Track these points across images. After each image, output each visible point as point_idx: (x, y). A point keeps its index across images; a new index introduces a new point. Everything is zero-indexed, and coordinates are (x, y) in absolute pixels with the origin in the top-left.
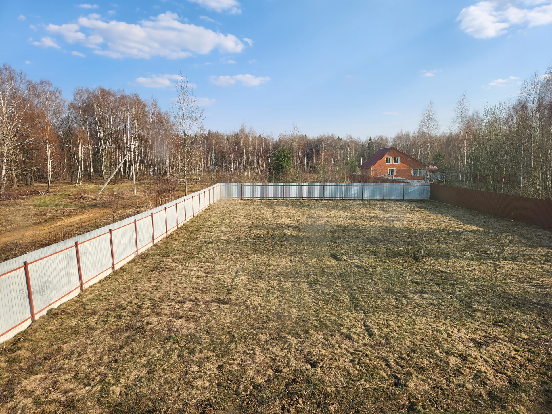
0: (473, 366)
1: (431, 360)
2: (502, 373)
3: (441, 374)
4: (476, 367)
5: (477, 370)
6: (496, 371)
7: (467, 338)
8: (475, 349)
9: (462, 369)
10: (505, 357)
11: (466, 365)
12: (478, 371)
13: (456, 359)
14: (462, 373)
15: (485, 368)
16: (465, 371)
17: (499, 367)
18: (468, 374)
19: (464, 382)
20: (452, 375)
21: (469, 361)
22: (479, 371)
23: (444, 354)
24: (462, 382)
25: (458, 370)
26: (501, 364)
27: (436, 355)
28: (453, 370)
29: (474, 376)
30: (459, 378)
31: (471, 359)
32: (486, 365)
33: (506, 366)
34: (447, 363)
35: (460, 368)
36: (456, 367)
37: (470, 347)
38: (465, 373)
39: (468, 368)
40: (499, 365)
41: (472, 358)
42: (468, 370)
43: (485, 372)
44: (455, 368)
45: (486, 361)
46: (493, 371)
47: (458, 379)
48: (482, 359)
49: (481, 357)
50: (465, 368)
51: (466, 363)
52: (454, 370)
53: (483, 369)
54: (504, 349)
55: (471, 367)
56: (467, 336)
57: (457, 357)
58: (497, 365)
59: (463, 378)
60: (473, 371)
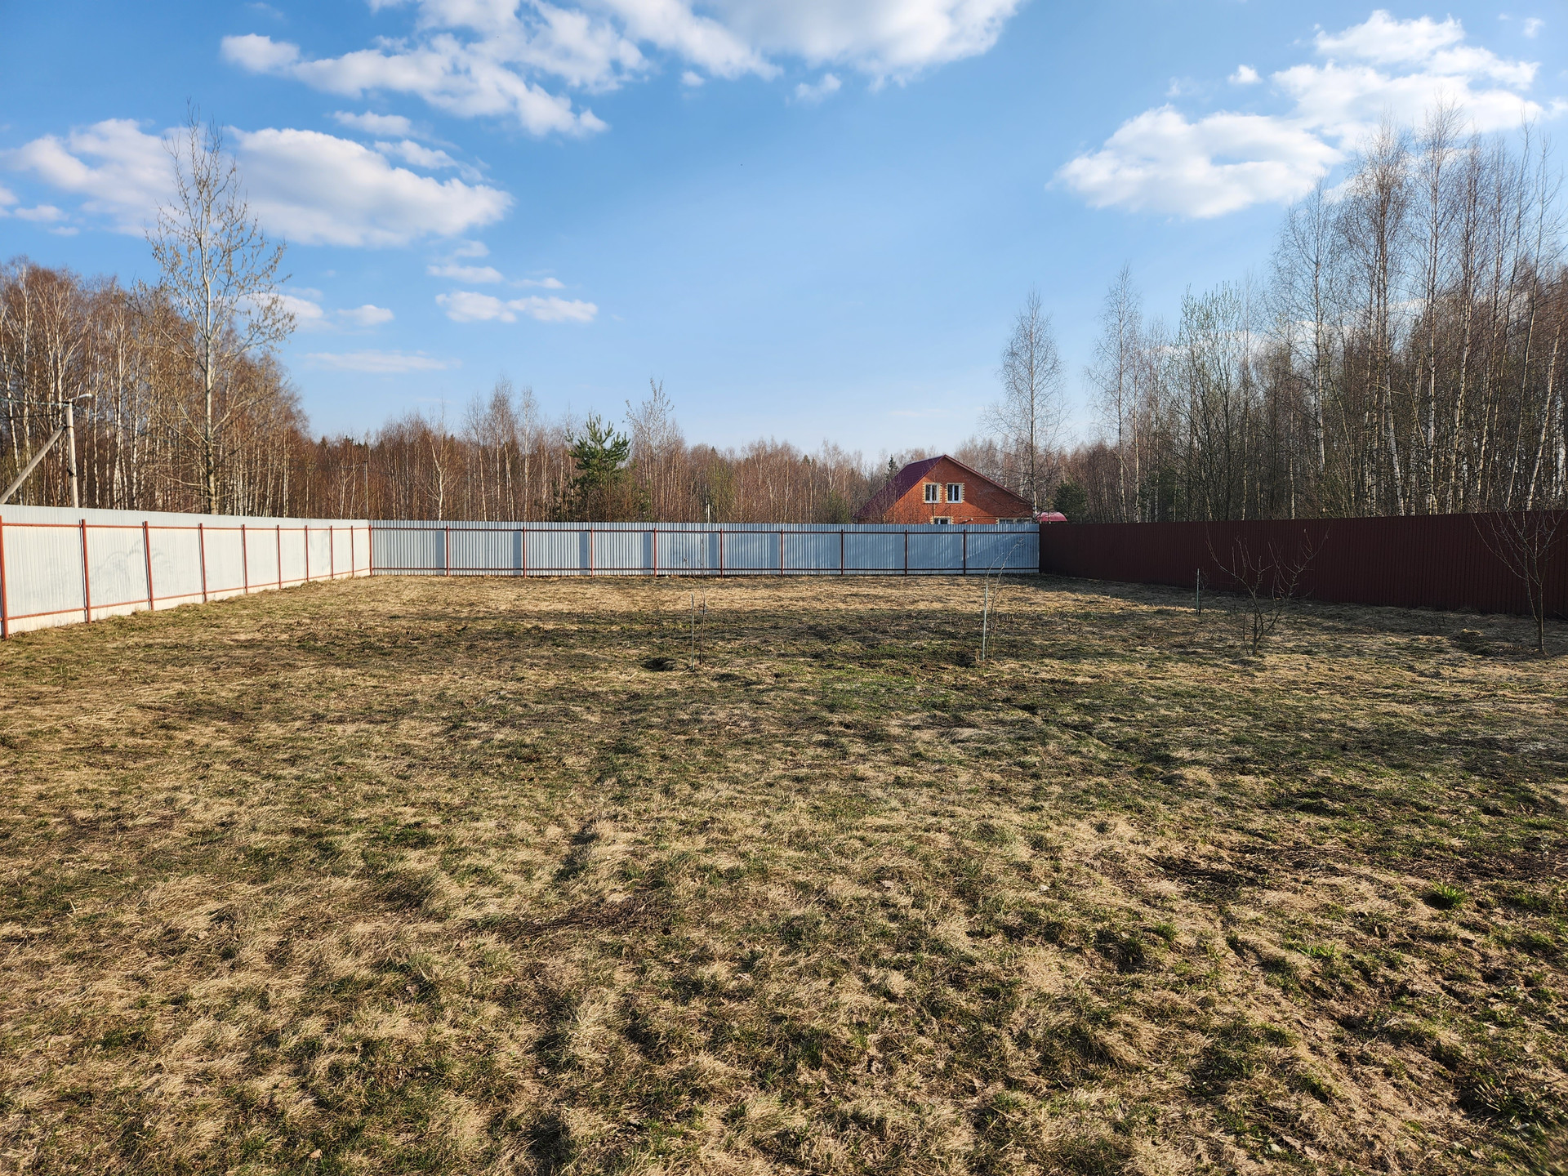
0: (1184, 1002)
1: (897, 982)
2: (1398, 1038)
3: (947, 1073)
4: (1205, 1003)
5: (1217, 1021)
6: (1347, 1023)
7: (1141, 857)
8: (1195, 907)
9: (1111, 1025)
10: (1383, 936)
11: (1138, 996)
12: (1225, 1033)
13: (1071, 964)
14: (1103, 1055)
15: (1272, 1011)
16: (1129, 1037)
17: (1360, 997)
18: (1155, 1056)
19: (1117, 1127)
20: (1032, 1079)
21: (1156, 967)
22: (1237, 1032)
23: (998, 939)
24: (1106, 1131)
25: (1075, 1030)
26: (1367, 975)
27: (938, 948)
28: (1038, 1034)
29: (1198, 1074)
30: (1082, 1095)
31: (1169, 959)
32: (1277, 993)
33: (1403, 989)
34: (999, 993)
35: (1096, 1018)
36: (1066, 1015)
37: (1164, 899)
38: (1131, 1056)
39: (1150, 1013)
40: (1361, 987)
41: (1174, 949)
42: (1148, 1032)
43: (1277, 1038)
44: (1055, 1020)
45: (1272, 965)
46: (1324, 1027)
47: (1076, 1107)
48: (1239, 952)
49: (1233, 943)
50: (1128, 1018)
51: (1137, 985)
52: (1052, 1033)
53: (1258, 1017)
54: (1363, 898)
55: (1174, 1010)
56: (1142, 849)
57: (1078, 950)
58: (1348, 989)
59: (1112, 1096)
60: (1191, 1037)
